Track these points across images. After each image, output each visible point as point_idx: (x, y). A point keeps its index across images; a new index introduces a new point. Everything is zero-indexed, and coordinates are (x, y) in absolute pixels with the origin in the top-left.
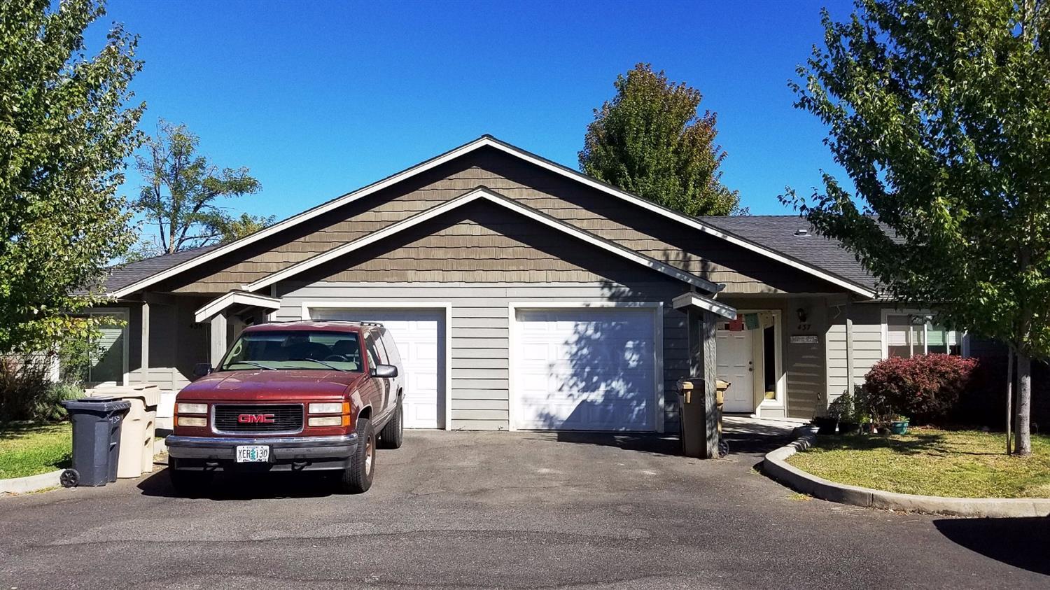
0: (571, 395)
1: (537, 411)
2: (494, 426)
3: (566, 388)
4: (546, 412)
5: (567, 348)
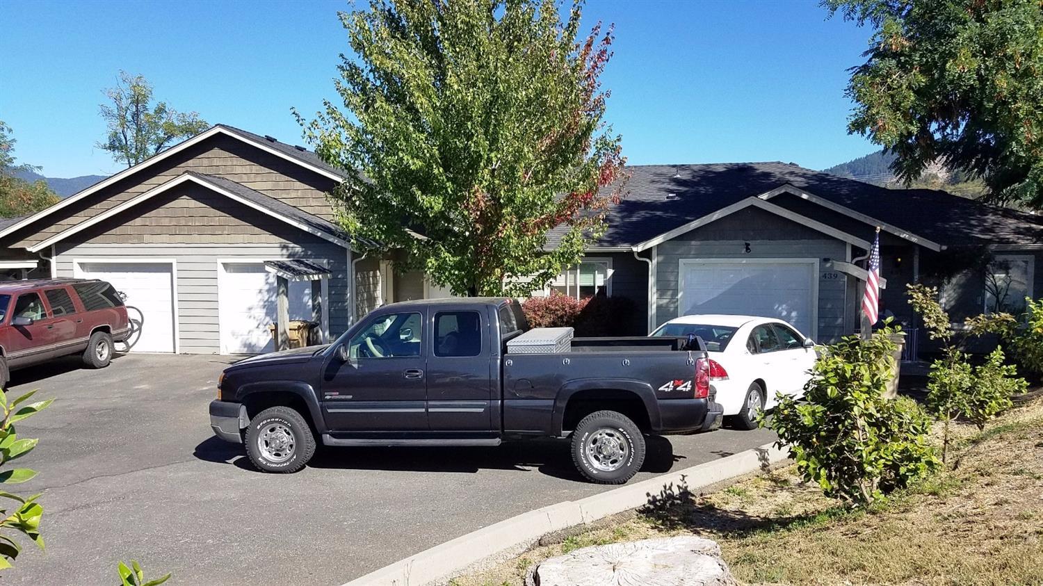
0: (265, 331)
1: (242, 341)
2: (210, 351)
3: (261, 326)
4: (248, 342)
5: (260, 296)
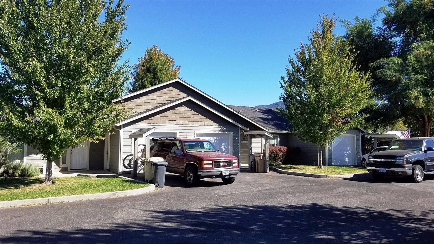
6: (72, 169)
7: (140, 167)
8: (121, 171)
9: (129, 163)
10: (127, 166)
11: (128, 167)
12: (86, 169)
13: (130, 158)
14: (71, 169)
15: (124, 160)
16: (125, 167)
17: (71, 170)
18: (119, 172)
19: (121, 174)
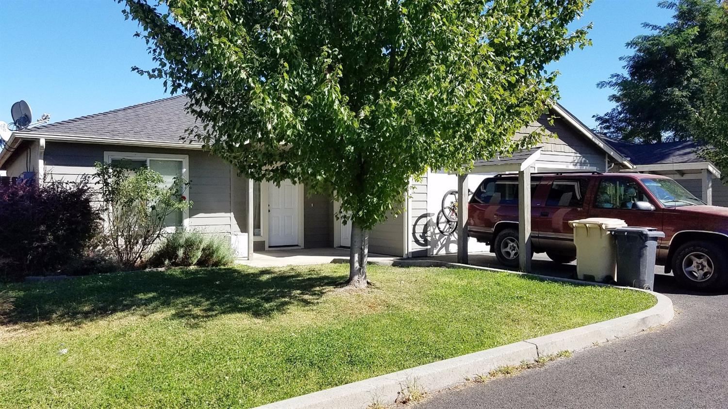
6: (272, 245)
7: (439, 243)
8: (410, 250)
9: (423, 233)
10: (420, 239)
11: (422, 241)
12: (297, 246)
13: (424, 221)
14: (270, 247)
15: (414, 226)
16: (417, 241)
17: (271, 249)
18: (406, 253)
19: (410, 256)
